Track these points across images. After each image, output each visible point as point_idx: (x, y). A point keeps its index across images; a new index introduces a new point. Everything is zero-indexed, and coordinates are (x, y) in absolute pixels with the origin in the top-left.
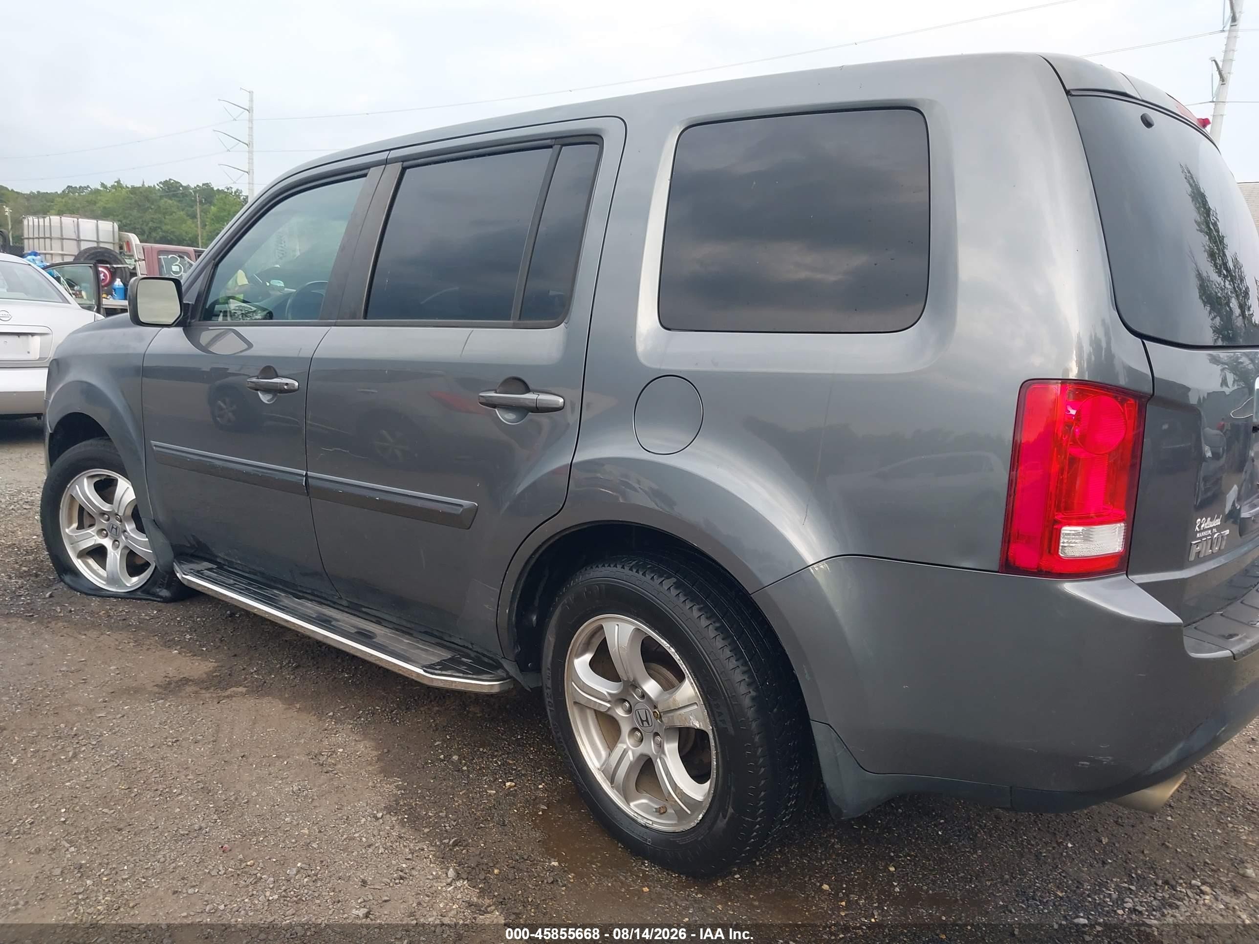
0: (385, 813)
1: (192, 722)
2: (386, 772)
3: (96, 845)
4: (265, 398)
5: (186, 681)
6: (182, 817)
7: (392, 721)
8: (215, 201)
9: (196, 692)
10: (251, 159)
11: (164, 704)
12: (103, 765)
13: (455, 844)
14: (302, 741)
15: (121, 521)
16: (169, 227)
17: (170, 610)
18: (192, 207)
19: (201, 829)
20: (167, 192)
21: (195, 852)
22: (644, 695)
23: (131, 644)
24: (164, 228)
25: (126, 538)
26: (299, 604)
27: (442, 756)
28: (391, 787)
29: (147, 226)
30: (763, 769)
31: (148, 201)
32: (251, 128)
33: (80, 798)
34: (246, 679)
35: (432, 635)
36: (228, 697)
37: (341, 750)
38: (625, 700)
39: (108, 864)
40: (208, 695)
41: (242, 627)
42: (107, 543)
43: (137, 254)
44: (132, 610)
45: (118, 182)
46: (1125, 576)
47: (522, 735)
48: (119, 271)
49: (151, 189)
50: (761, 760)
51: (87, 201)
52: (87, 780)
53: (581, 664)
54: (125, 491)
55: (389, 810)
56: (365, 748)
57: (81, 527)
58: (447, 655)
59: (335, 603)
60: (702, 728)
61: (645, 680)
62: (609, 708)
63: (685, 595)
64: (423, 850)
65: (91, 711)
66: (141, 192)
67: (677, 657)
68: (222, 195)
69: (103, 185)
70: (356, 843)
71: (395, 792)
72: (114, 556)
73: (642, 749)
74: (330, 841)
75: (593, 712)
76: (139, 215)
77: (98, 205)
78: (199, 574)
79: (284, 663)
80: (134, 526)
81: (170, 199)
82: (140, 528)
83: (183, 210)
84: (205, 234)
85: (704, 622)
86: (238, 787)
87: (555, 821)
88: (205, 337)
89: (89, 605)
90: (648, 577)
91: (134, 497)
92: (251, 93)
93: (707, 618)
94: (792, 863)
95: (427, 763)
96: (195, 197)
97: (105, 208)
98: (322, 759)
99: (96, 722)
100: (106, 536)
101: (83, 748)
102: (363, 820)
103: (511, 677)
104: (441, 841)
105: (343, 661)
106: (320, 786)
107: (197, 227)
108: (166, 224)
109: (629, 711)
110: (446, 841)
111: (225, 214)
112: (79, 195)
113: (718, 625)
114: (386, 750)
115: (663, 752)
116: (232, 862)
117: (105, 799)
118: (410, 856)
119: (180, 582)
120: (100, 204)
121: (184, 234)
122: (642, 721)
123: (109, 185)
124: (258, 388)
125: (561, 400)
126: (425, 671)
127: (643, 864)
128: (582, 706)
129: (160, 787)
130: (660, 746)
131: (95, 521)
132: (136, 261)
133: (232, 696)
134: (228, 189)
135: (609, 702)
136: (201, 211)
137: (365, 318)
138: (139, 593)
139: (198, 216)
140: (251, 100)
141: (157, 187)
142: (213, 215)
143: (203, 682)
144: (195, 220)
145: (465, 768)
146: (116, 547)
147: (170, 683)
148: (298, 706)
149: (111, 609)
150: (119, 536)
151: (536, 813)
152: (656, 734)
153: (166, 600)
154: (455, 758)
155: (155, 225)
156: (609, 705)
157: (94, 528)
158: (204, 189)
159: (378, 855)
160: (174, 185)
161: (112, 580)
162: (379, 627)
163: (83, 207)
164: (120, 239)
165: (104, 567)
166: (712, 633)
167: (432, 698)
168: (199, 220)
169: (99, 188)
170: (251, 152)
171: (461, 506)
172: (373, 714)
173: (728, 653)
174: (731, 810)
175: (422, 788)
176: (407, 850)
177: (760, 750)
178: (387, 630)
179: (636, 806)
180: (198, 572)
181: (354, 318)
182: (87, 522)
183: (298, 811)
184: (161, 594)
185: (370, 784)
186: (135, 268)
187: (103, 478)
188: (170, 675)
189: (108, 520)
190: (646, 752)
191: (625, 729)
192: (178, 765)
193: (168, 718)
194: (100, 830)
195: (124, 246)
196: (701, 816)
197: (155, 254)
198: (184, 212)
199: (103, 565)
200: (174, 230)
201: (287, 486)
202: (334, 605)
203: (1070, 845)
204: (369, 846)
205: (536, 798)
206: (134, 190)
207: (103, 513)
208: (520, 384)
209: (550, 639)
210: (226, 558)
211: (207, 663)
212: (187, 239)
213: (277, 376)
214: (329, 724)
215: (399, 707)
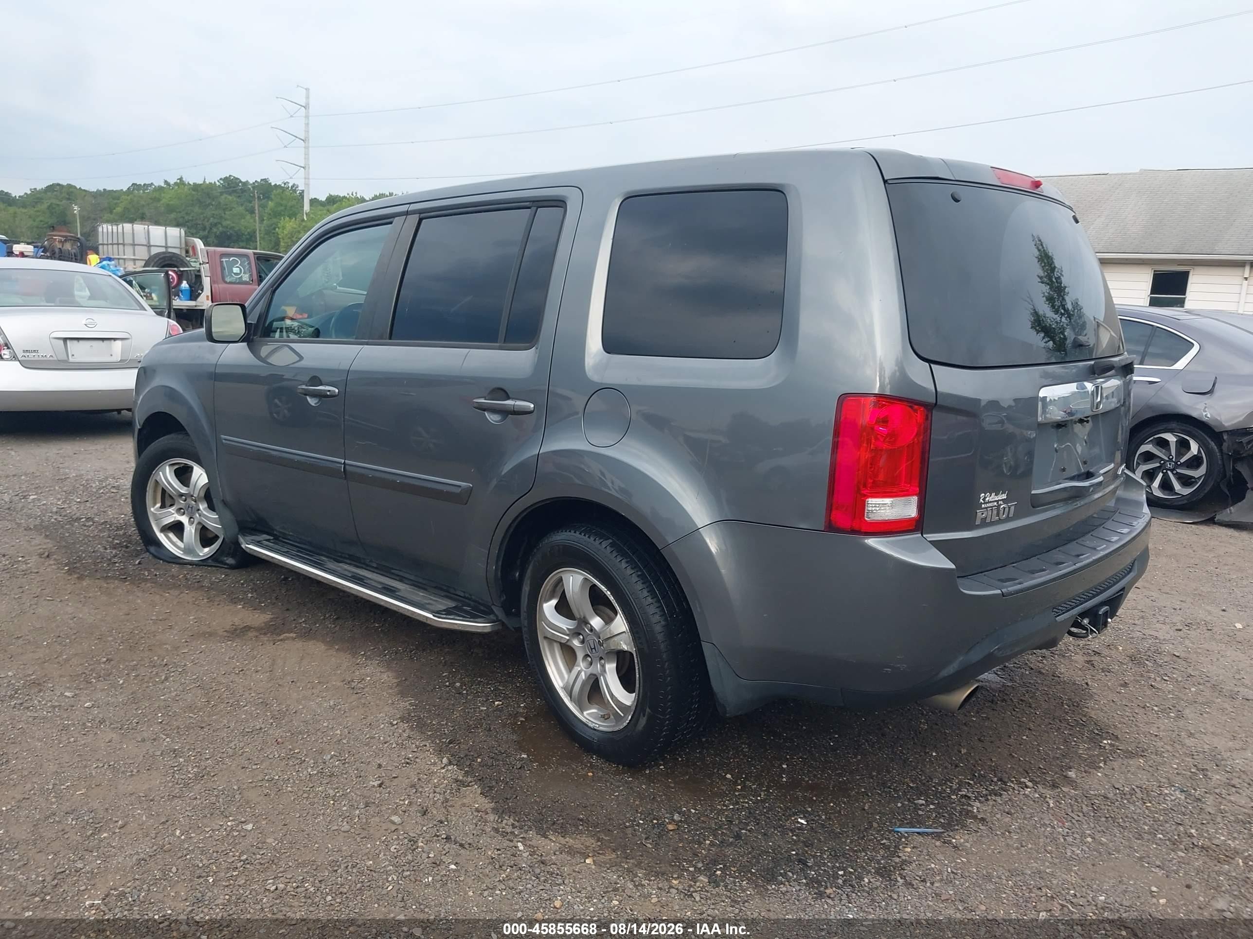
0: (399, 721)
1: (254, 657)
2: (403, 694)
3: (185, 737)
4: (312, 401)
5: (248, 628)
6: (247, 721)
7: (411, 658)
8: (273, 197)
9: (257, 637)
10: (307, 155)
11: (232, 644)
12: (187, 686)
13: (450, 742)
14: (339, 672)
15: (195, 502)
16: (228, 222)
17: (235, 575)
18: (250, 202)
19: (261, 729)
20: (227, 188)
21: (257, 743)
22: (592, 629)
23: (205, 600)
24: (225, 223)
25: (200, 516)
26: (339, 567)
27: (447, 684)
28: (405, 704)
29: (208, 221)
30: (669, 679)
31: (209, 198)
32: (307, 125)
33: (172, 707)
34: (296, 627)
35: (442, 589)
36: (281, 640)
37: (369, 678)
38: (580, 634)
39: (194, 749)
40: (266, 639)
41: (294, 589)
42: (184, 519)
43: (202, 258)
44: (204, 575)
45: (181, 179)
46: (920, 535)
47: (513, 670)
48: (185, 274)
49: (212, 186)
50: (668, 671)
51: (151, 199)
52: (176, 695)
53: (549, 607)
54: (200, 476)
55: (402, 719)
56: (387, 677)
57: (163, 506)
58: (451, 604)
59: (367, 565)
60: (629, 650)
61: (592, 617)
62: (568, 640)
63: (617, 552)
64: (426, 746)
65: (177, 648)
66: (203, 189)
67: (611, 598)
68: (279, 191)
69: (166, 182)
70: (375, 741)
71: (408, 707)
72: (190, 530)
73: (590, 670)
74: (356, 739)
75: (559, 644)
76: (200, 211)
77: (162, 202)
78: (259, 544)
79: (327, 616)
80: (206, 505)
81: (230, 194)
82: (211, 507)
83: (242, 205)
84: (262, 228)
85: (629, 571)
86: (288, 703)
87: (529, 728)
88: (265, 350)
89: (170, 571)
90: (592, 539)
91: (207, 481)
92: (307, 90)
93: (632, 568)
94: (708, 761)
95: (435, 688)
96: (253, 193)
97: (168, 205)
98: (353, 685)
99: (180, 656)
100: (184, 514)
101: (172, 674)
102: (383, 726)
103: (500, 621)
104: (440, 740)
105: (375, 614)
106: (351, 703)
107: (255, 221)
108: (226, 220)
109: (583, 642)
110: (444, 740)
111: (283, 208)
112: (144, 192)
113: (639, 573)
114: (404, 679)
115: (605, 671)
116: (284, 750)
117: (190, 708)
118: (416, 750)
119: (244, 552)
120: (164, 201)
121: (243, 228)
122: (592, 649)
123: (172, 182)
124: (307, 393)
125: (532, 406)
126: (434, 616)
127: (592, 758)
128: (550, 640)
129: (231, 701)
130: (603, 666)
131: (174, 502)
132: (200, 264)
133: (285, 640)
134: (285, 184)
135: (567, 635)
136: (259, 206)
137: (390, 339)
138: (210, 561)
139: (257, 212)
140: (308, 97)
141: (218, 184)
142: (271, 209)
143: (262, 629)
144: (253, 215)
145: (465, 692)
146: (191, 523)
147: (236, 630)
148: (337, 647)
149: (188, 574)
150: (194, 514)
151: (516, 723)
152: (601, 658)
153: (232, 567)
154: (458, 684)
155: (216, 221)
156: (567, 638)
157: (174, 508)
158: (262, 185)
159: (391, 749)
160: (234, 181)
161: (188, 550)
162: (401, 584)
163: (148, 204)
164: (186, 243)
165: (181, 539)
166: (634, 578)
167: (444, 642)
168: (257, 215)
169: (163, 185)
170: (307, 148)
171: (460, 486)
172: (396, 653)
173: (645, 593)
174: (648, 710)
175: (429, 705)
176: (414, 746)
177: (667, 664)
178: (407, 586)
179: (588, 714)
180: (259, 542)
181: (382, 338)
182: (168, 503)
183: (333, 719)
184: (227, 562)
185: (390, 702)
186: (199, 271)
187: (182, 465)
188: (237, 624)
189: (185, 500)
190: (595, 672)
191: (580, 655)
192: (244, 687)
193: (235, 654)
194: (188, 728)
195: (190, 250)
196: (630, 717)
197: (218, 257)
198: (243, 207)
199: (181, 538)
200: (234, 225)
201: (330, 472)
202: (367, 567)
203: (934, 754)
204: (385, 743)
205: (518, 712)
206: (196, 187)
207: (181, 495)
208: (502, 393)
209: (526, 588)
210: (281, 530)
211: (264, 615)
212: (246, 233)
213: (321, 384)
214: (361, 660)
215: (417, 649)
